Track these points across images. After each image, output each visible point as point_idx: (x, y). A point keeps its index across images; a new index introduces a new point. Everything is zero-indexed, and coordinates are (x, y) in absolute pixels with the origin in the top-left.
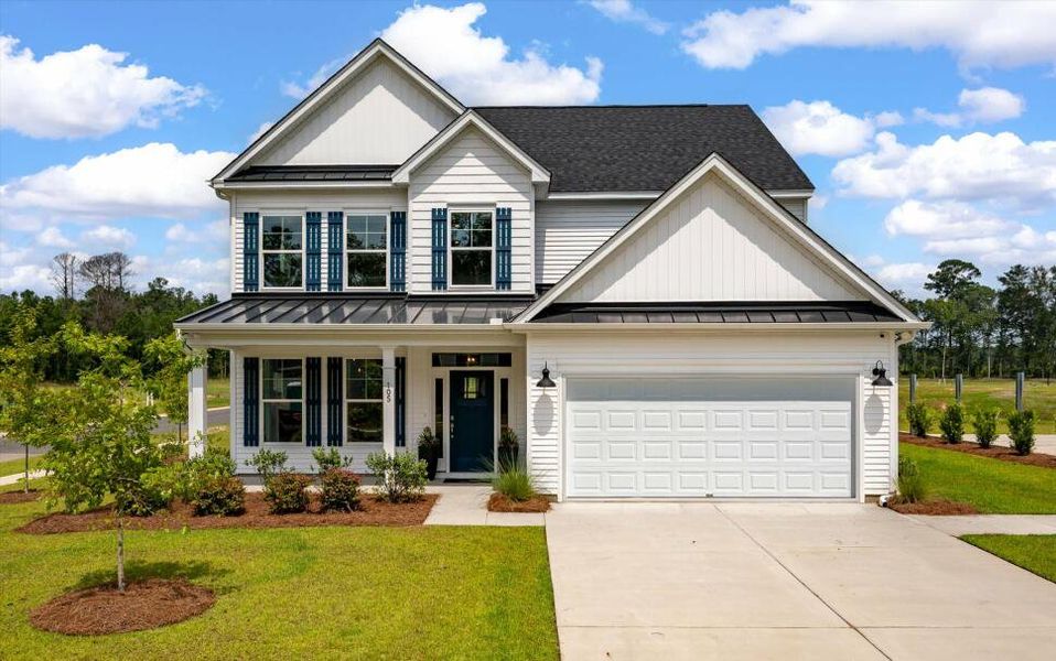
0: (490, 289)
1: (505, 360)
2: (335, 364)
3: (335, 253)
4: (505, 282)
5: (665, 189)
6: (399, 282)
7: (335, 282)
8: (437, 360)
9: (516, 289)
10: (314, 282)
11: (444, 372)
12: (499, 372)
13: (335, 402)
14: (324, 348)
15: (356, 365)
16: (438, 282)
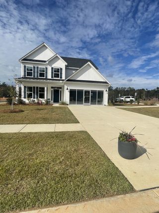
0: (59, 79)
1: (61, 88)
2: (37, 88)
3: (37, 72)
4: (61, 78)
5: (80, 67)
6: (46, 77)
7: (37, 76)
8: (52, 88)
9: (63, 79)
10: (34, 76)
11: (53, 89)
12: (60, 90)
13: (37, 93)
14: (36, 85)
15: (40, 88)
16: (52, 77)
